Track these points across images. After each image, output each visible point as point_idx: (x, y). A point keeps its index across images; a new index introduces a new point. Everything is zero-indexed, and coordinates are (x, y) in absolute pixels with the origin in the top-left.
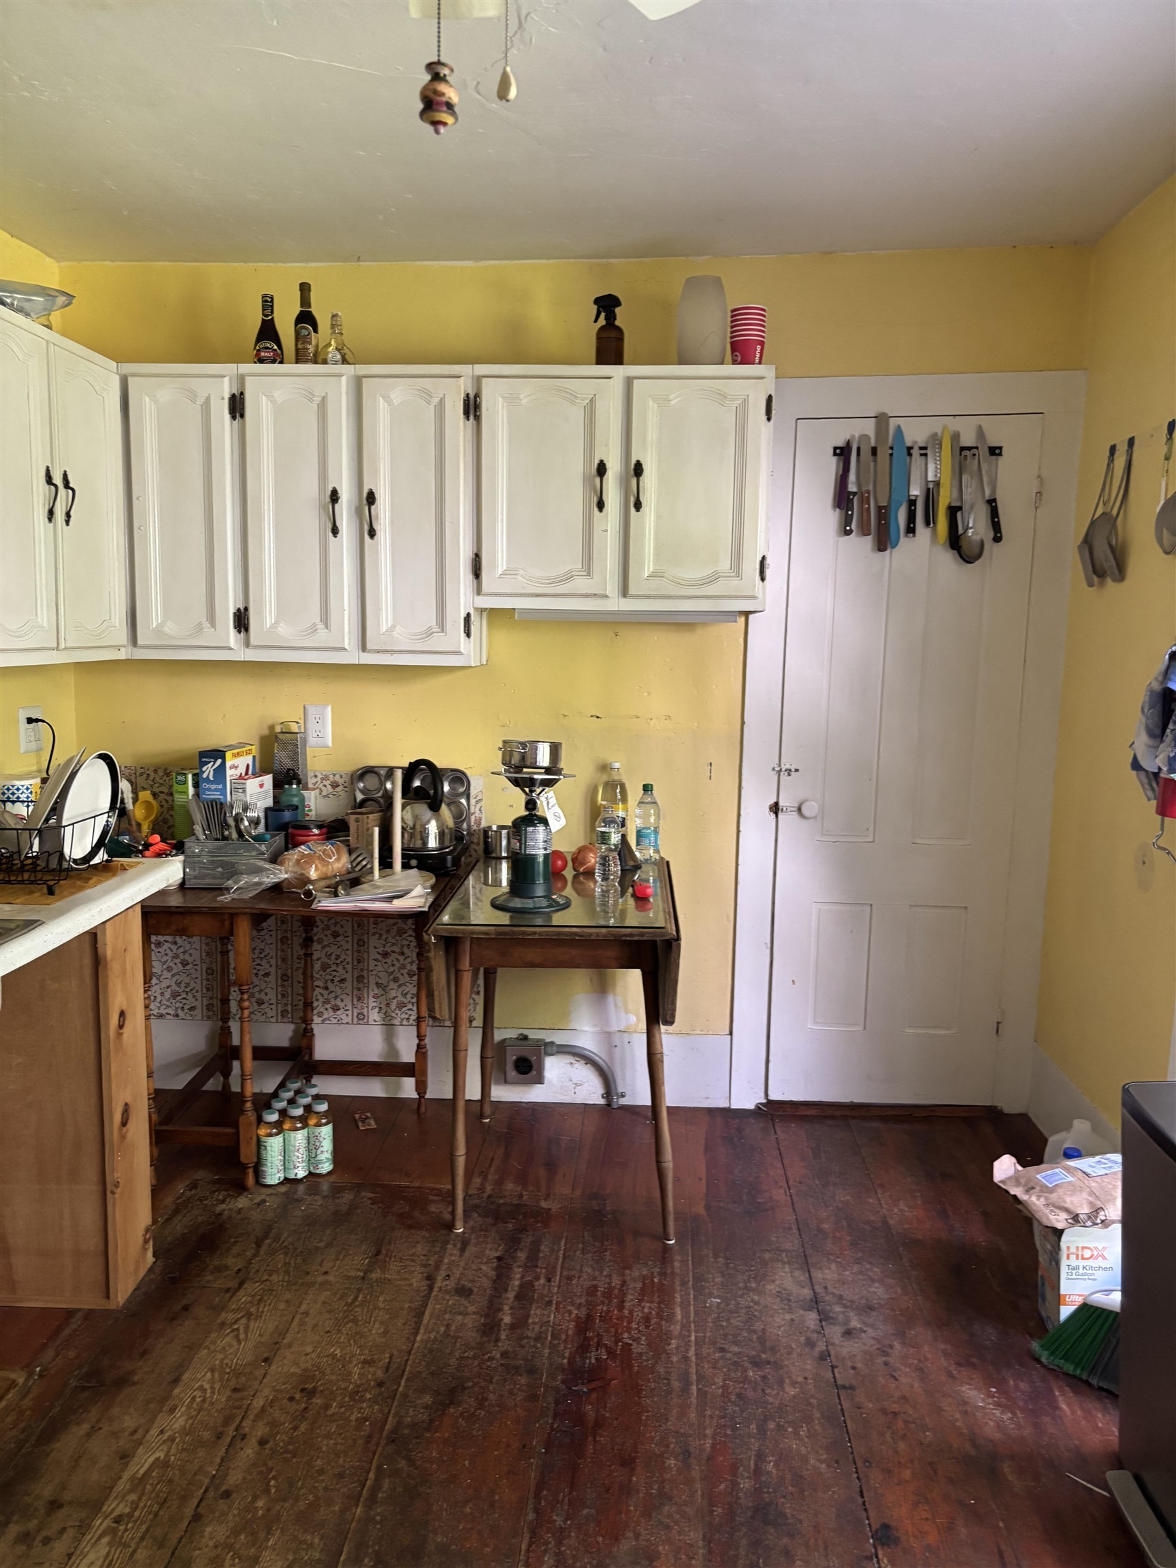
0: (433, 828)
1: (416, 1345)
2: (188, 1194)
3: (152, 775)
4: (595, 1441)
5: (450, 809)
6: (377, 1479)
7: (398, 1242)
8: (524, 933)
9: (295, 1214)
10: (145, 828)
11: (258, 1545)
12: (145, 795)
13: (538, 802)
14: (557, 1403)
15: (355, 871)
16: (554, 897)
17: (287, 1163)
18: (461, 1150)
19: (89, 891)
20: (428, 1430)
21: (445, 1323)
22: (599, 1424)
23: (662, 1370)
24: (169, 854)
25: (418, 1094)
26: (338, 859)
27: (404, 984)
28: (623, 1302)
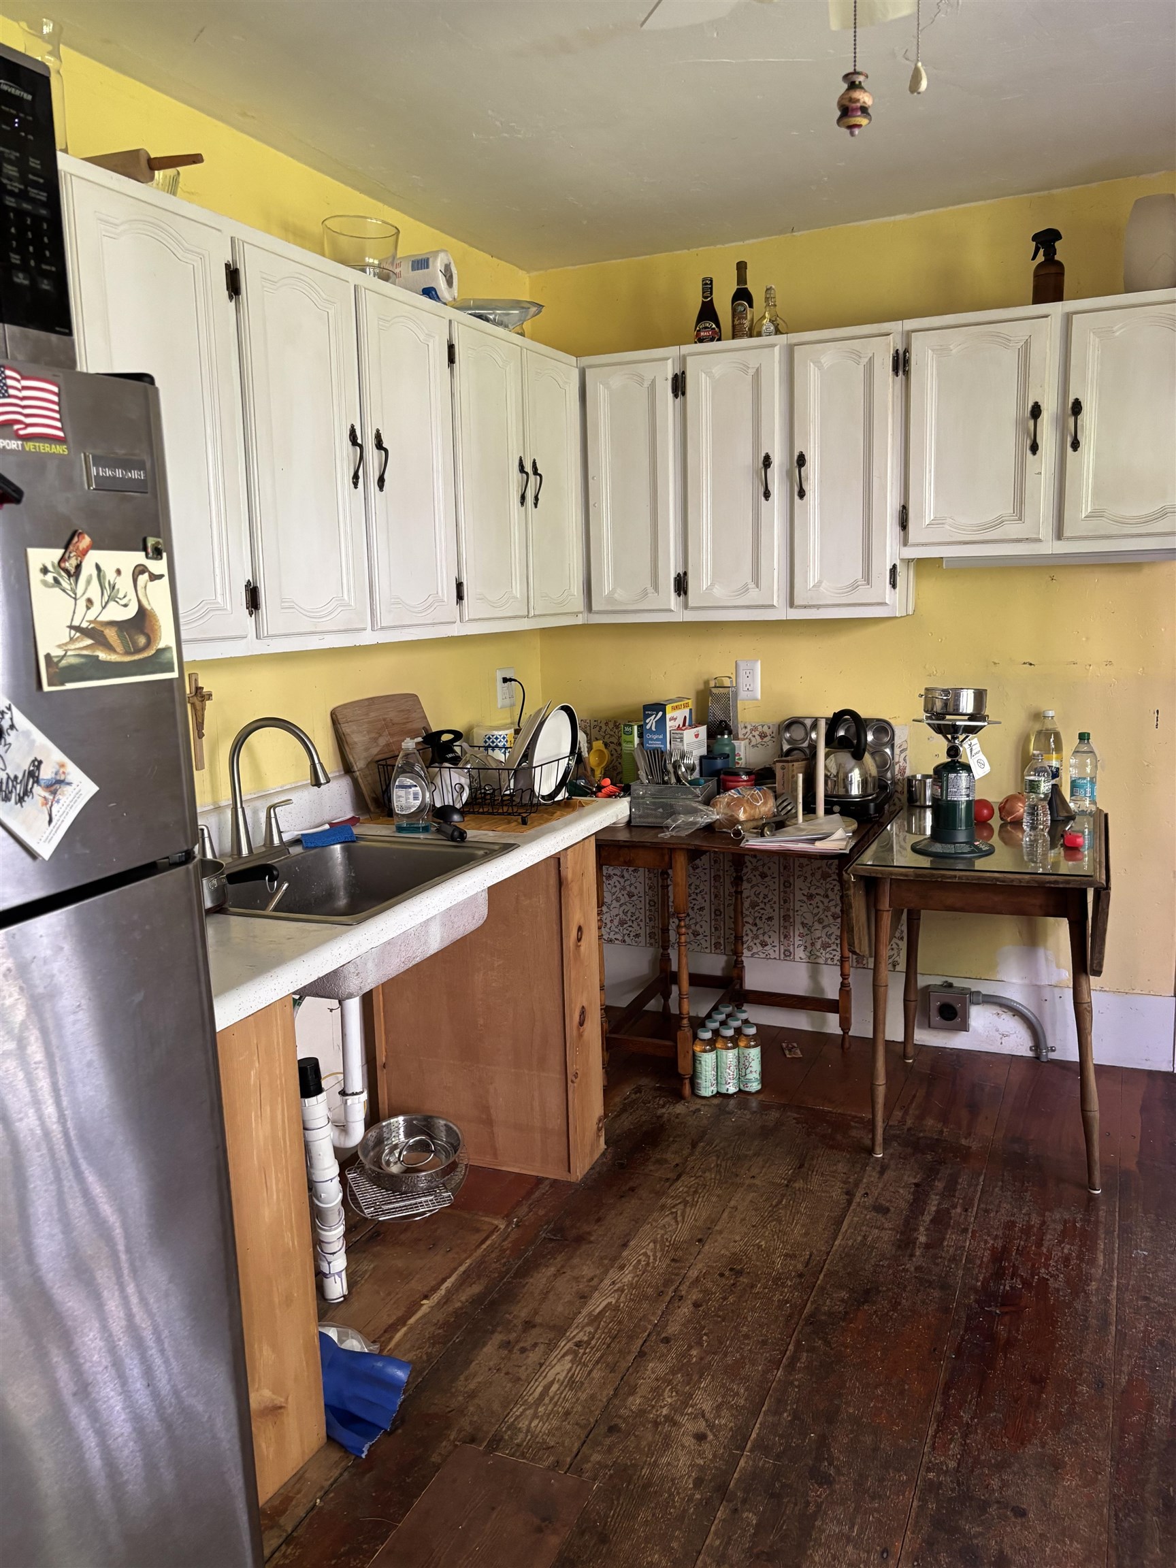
0: (856, 776)
1: (834, 1248)
2: (633, 1096)
3: (604, 728)
4: (1006, 1357)
5: (874, 759)
6: (795, 1351)
7: (820, 1159)
8: (943, 876)
9: (726, 1123)
10: (598, 773)
11: (691, 1385)
12: (598, 745)
13: (961, 749)
14: (969, 1318)
15: (780, 815)
16: (977, 843)
17: (719, 1078)
18: (881, 1080)
19: (554, 823)
20: (844, 1320)
21: (863, 1234)
22: (1010, 1344)
23: (1079, 1307)
24: (618, 796)
25: (842, 1029)
26: (765, 803)
27: (828, 926)
28: (1042, 1240)
